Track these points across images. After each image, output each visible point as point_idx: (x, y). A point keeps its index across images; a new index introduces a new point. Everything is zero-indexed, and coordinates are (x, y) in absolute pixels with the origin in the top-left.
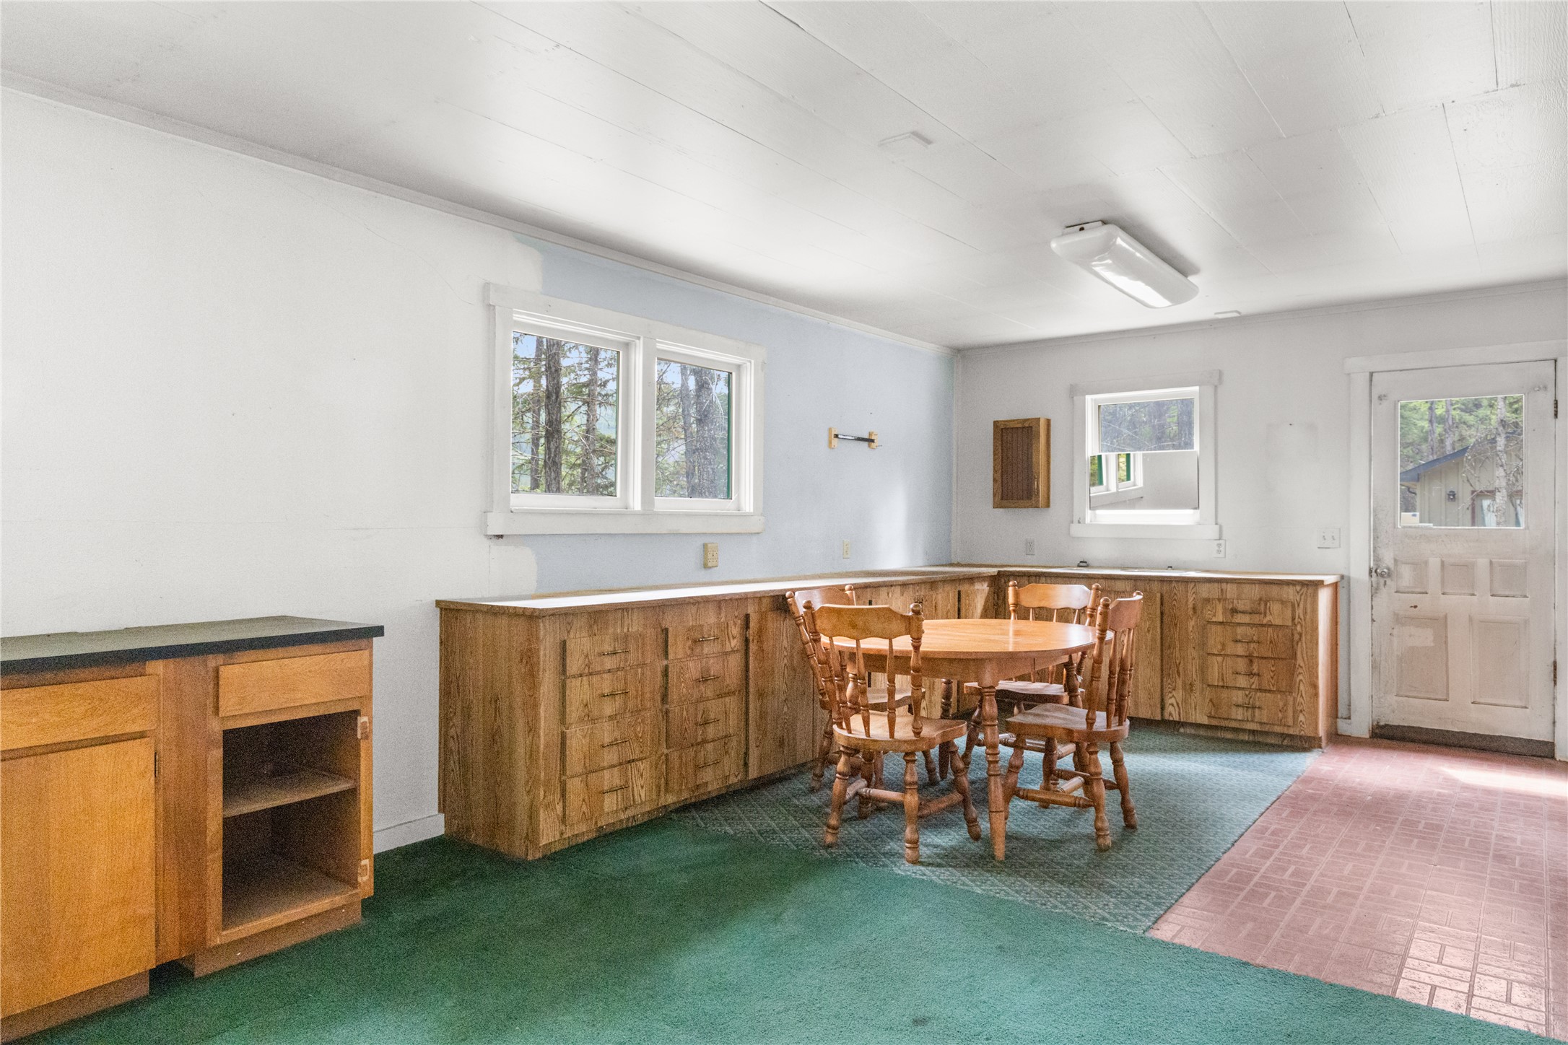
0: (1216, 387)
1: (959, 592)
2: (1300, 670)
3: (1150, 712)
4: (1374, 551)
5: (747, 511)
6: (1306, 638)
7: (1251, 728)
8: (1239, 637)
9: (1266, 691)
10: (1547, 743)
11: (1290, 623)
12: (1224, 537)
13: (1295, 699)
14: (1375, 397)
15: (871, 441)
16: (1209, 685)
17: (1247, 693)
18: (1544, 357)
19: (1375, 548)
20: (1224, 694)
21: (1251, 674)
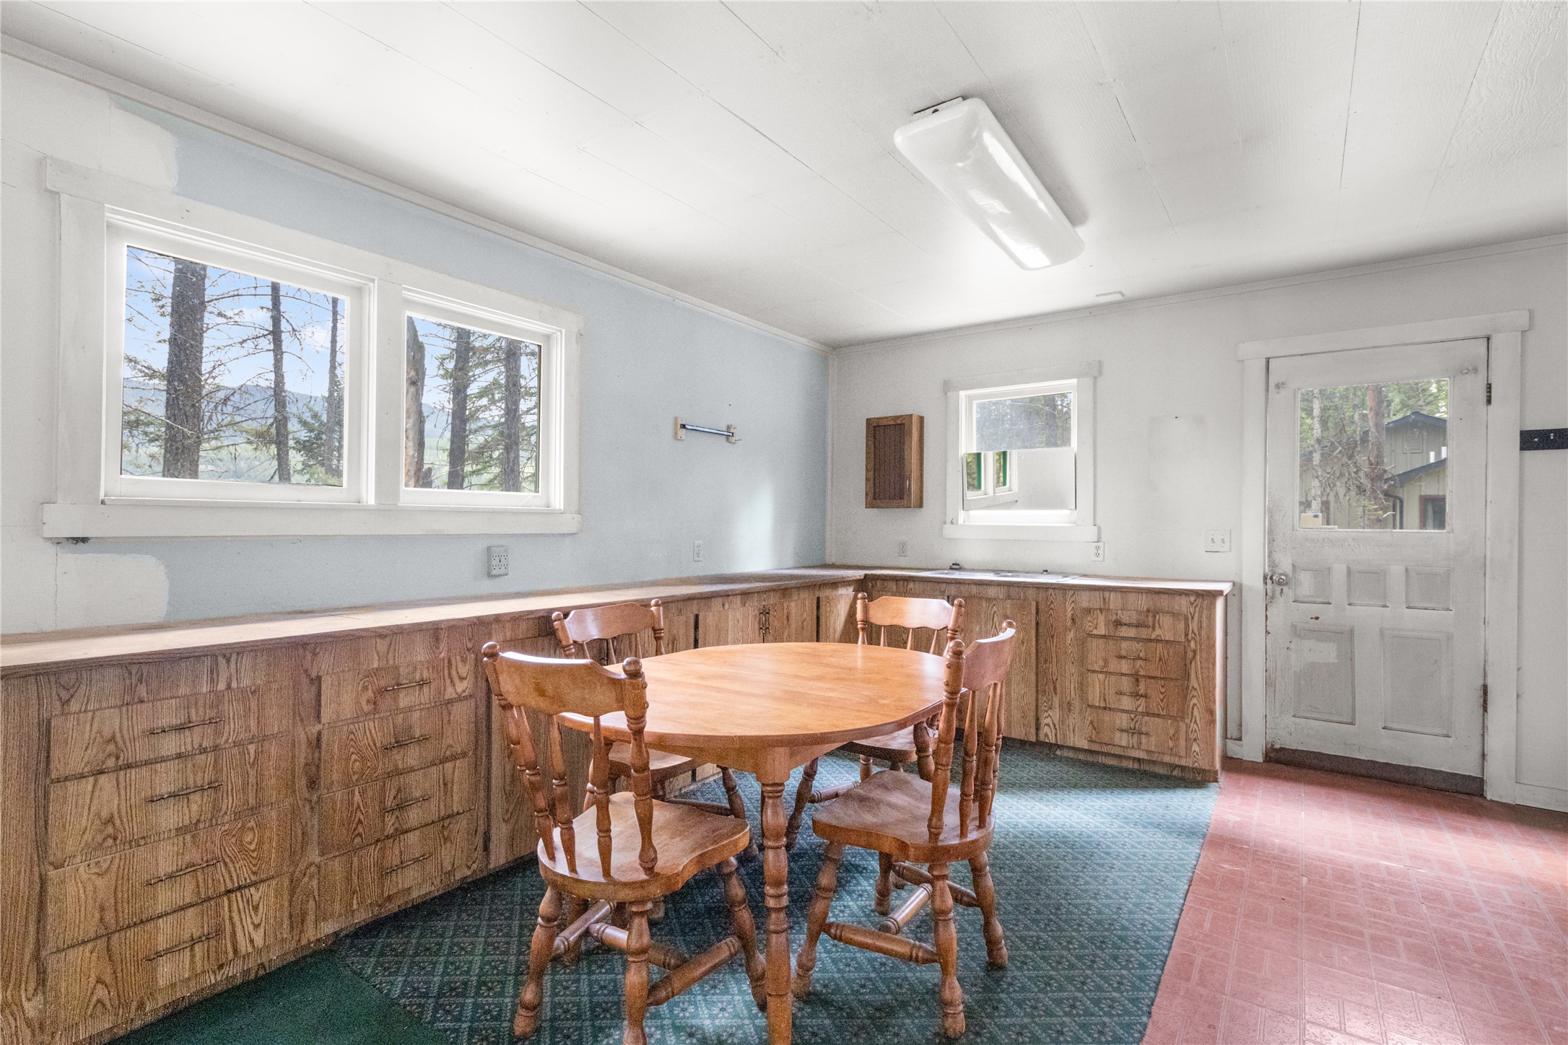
0: (1095, 378)
1: (818, 599)
2: (1194, 693)
3: (1024, 732)
4: (1269, 556)
5: (557, 508)
6: (1201, 657)
7: (1137, 756)
8: (1123, 653)
9: (1154, 715)
10: (1474, 778)
11: (1183, 639)
12: (1103, 539)
13: (1188, 726)
14: (1272, 384)
15: (729, 435)
16: (1089, 706)
17: (1133, 716)
18: (1474, 335)
19: (1270, 552)
20: (1107, 717)
21: (1136, 695)
